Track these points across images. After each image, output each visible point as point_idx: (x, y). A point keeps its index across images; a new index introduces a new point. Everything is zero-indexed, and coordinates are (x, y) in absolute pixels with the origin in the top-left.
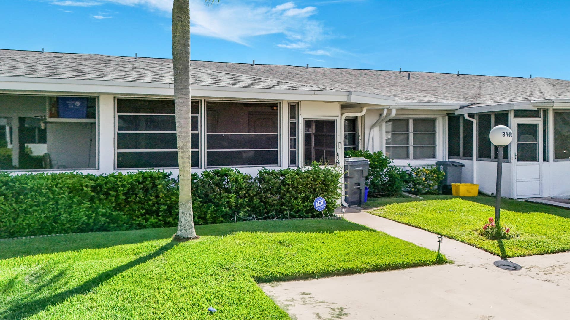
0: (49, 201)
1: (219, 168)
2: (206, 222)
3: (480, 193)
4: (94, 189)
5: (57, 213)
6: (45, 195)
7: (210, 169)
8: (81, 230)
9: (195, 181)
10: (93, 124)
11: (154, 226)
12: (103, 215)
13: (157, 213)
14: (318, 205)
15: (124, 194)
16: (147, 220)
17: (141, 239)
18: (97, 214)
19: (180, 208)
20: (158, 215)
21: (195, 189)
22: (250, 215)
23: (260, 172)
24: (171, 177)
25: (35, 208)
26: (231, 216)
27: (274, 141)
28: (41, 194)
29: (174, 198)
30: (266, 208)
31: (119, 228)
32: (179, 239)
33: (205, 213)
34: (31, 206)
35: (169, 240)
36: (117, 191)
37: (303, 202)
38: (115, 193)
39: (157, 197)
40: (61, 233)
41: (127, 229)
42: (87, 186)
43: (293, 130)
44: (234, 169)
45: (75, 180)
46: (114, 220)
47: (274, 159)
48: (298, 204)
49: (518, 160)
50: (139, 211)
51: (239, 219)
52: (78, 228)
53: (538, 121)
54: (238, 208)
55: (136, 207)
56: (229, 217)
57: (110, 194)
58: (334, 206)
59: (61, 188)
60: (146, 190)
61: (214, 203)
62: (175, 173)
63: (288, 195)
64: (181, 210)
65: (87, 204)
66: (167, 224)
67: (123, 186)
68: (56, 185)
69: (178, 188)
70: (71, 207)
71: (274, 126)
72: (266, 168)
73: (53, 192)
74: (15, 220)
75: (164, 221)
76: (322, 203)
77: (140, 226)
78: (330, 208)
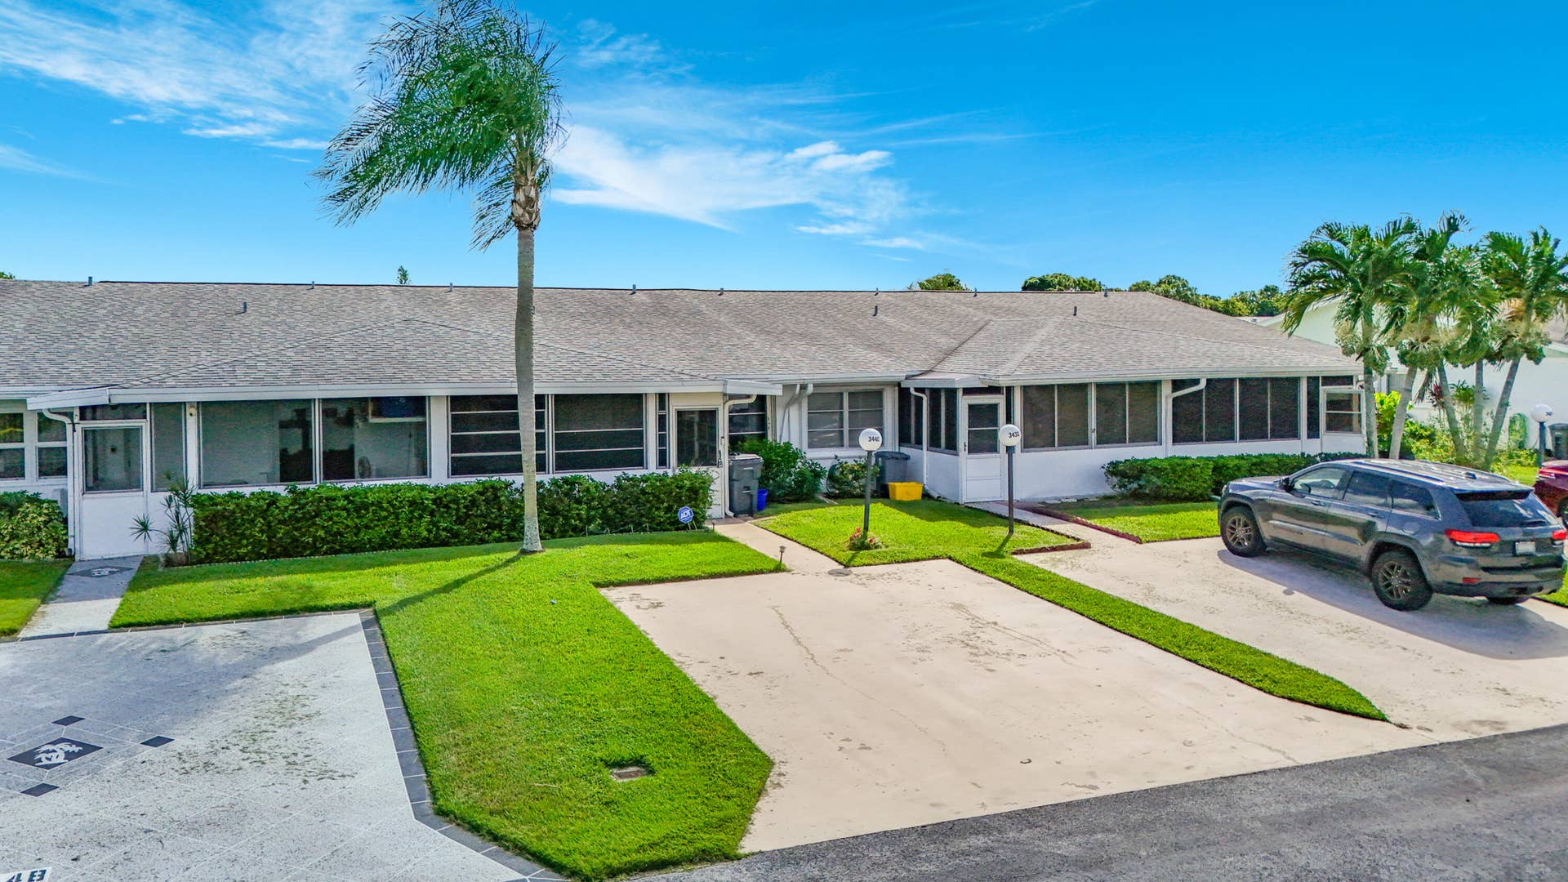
0: (389, 515)
1: (568, 475)
2: (554, 536)
3: (926, 495)
4: (434, 501)
5: (397, 528)
6: (385, 510)
7: (558, 476)
8: (422, 546)
9: (541, 491)
10: (424, 424)
11: (498, 540)
12: (445, 529)
13: (499, 527)
14: (683, 516)
15: (465, 507)
16: (489, 534)
17: (488, 552)
18: (438, 528)
19: (526, 521)
20: (501, 529)
21: (541, 500)
22: (603, 529)
23: (618, 479)
24: (514, 486)
25: (376, 523)
26: (582, 530)
27: (639, 438)
28: (382, 509)
29: (518, 511)
30: (623, 520)
31: (462, 543)
32: (524, 552)
33: (553, 527)
34: (372, 521)
35: (514, 554)
36: (458, 504)
37: (666, 513)
38: (455, 507)
39: (500, 509)
40: (401, 548)
41: (469, 544)
42: (427, 499)
43: (662, 422)
44: (584, 474)
45: (415, 493)
46: (456, 535)
47: (639, 460)
48: (661, 515)
49: (969, 452)
50: (481, 524)
51: (591, 533)
52: (419, 543)
53: (1000, 400)
54: (590, 520)
55: (478, 521)
56: (578, 531)
57: (450, 508)
58: (704, 517)
59: (401, 502)
60: (487, 501)
61: (562, 516)
62: (517, 480)
63: (648, 505)
64: (527, 523)
65: (428, 518)
66: (511, 539)
67: (465, 498)
68: (396, 499)
69: (522, 500)
70: (411, 521)
71: (639, 419)
72: (626, 472)
73: (393, 506)
74: (356, 535)
75: (508, 535)
76: (688, 513)
77: (482, 541)
78: (698, 520)
